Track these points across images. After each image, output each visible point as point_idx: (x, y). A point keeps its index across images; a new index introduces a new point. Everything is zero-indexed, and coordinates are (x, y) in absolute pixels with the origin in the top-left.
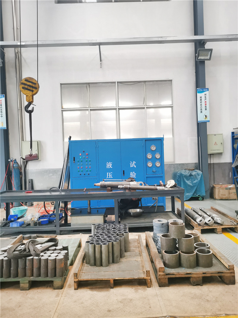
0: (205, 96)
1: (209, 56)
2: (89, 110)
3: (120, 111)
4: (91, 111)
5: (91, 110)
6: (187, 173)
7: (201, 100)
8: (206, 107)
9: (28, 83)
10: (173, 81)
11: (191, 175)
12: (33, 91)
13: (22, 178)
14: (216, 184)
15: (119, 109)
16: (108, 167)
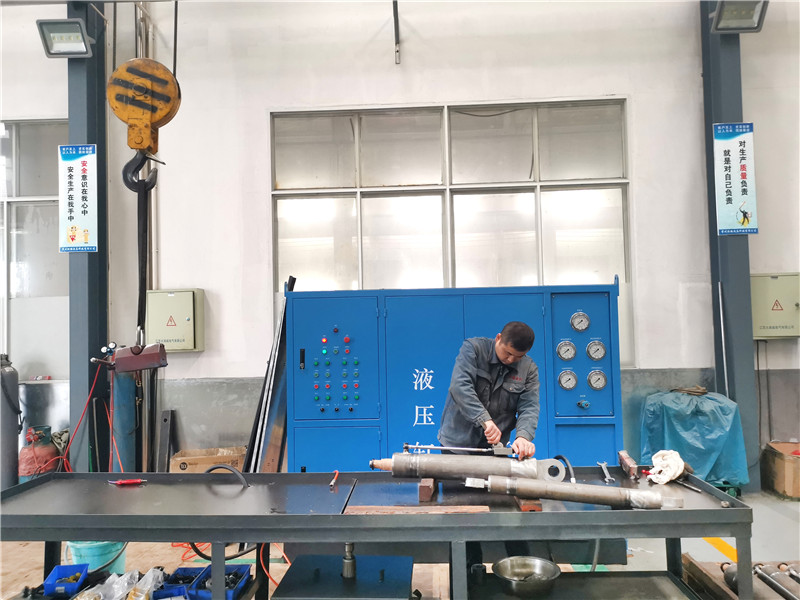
0: (742, 147)
1: (756, 19)
2: (359, 194)
3: (456, 197)
4: (363, 200)
5: (364, 195)
6: (683, 404)
7: (727, 161)
8: (744, 183)
9: (139, 81)
10: (628, 102)
11: (697, 412)
12: (154, 109)
13: (140, 406)
14: (777, 443)
15: (454, 192)
16: (419, 385)
